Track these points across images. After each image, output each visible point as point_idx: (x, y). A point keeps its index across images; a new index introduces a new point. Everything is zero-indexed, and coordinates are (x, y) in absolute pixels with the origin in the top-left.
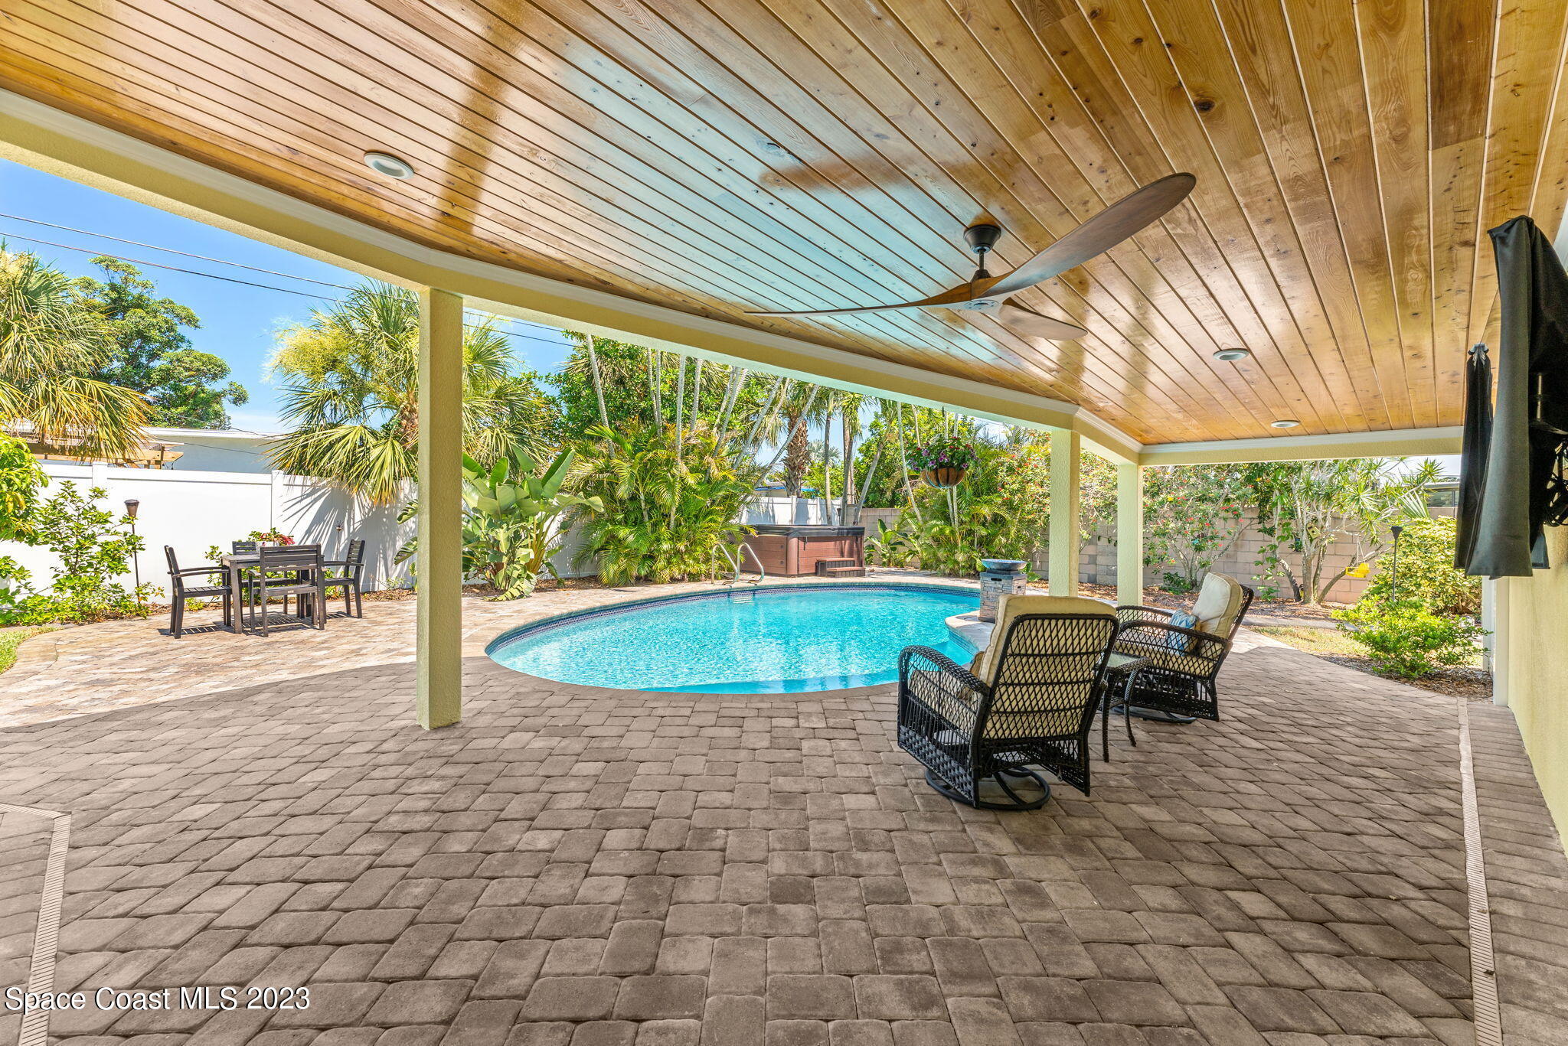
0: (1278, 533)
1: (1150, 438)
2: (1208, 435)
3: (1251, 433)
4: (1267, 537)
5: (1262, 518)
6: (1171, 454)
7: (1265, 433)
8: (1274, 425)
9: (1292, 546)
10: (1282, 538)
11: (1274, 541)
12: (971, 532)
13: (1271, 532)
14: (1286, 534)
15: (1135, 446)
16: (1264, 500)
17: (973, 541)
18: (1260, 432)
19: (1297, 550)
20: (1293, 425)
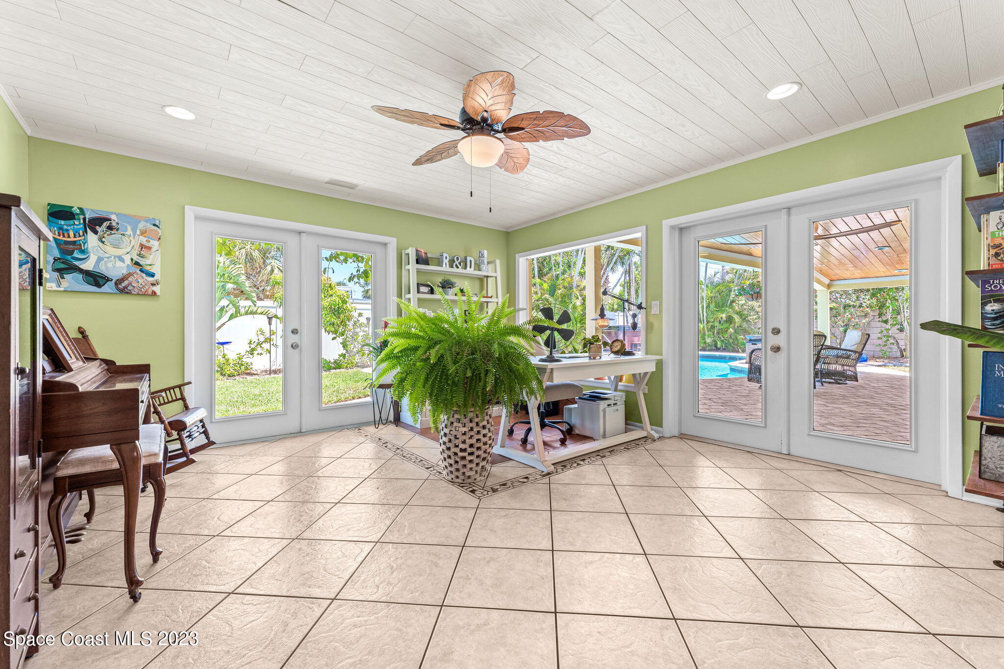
0: (890, 323)
1: (834, 278)
2: (864, 276)
3: (884, 275)
4: (884, 325)
5: (880, 315)
6: (841, 285)
7: (892, 275)
8: (896, 271)
9: (898, 329)
10: (893, 325)
11: (888, 326)
12: (713, 327)
13: (886, 322)
14: (895, 323)
15: (827, 281)
16: (882, 306)
17: (714, 332)
18: (889, 274)
19: (901, 331)
20: (905, 271)
